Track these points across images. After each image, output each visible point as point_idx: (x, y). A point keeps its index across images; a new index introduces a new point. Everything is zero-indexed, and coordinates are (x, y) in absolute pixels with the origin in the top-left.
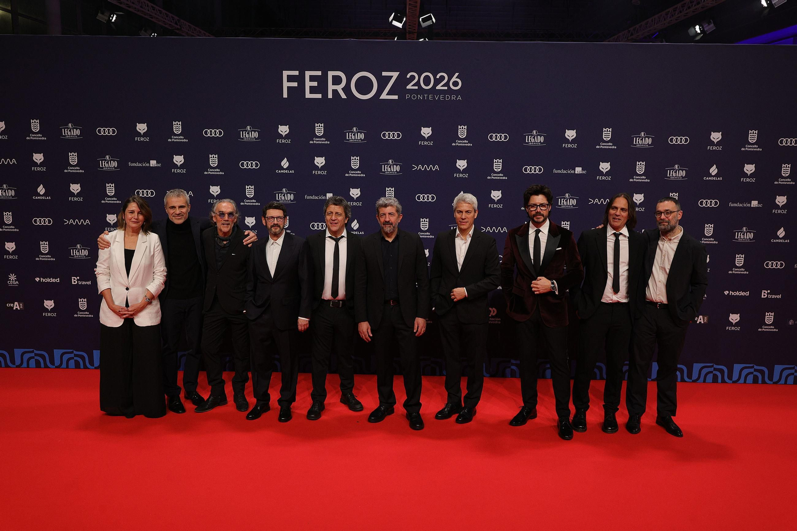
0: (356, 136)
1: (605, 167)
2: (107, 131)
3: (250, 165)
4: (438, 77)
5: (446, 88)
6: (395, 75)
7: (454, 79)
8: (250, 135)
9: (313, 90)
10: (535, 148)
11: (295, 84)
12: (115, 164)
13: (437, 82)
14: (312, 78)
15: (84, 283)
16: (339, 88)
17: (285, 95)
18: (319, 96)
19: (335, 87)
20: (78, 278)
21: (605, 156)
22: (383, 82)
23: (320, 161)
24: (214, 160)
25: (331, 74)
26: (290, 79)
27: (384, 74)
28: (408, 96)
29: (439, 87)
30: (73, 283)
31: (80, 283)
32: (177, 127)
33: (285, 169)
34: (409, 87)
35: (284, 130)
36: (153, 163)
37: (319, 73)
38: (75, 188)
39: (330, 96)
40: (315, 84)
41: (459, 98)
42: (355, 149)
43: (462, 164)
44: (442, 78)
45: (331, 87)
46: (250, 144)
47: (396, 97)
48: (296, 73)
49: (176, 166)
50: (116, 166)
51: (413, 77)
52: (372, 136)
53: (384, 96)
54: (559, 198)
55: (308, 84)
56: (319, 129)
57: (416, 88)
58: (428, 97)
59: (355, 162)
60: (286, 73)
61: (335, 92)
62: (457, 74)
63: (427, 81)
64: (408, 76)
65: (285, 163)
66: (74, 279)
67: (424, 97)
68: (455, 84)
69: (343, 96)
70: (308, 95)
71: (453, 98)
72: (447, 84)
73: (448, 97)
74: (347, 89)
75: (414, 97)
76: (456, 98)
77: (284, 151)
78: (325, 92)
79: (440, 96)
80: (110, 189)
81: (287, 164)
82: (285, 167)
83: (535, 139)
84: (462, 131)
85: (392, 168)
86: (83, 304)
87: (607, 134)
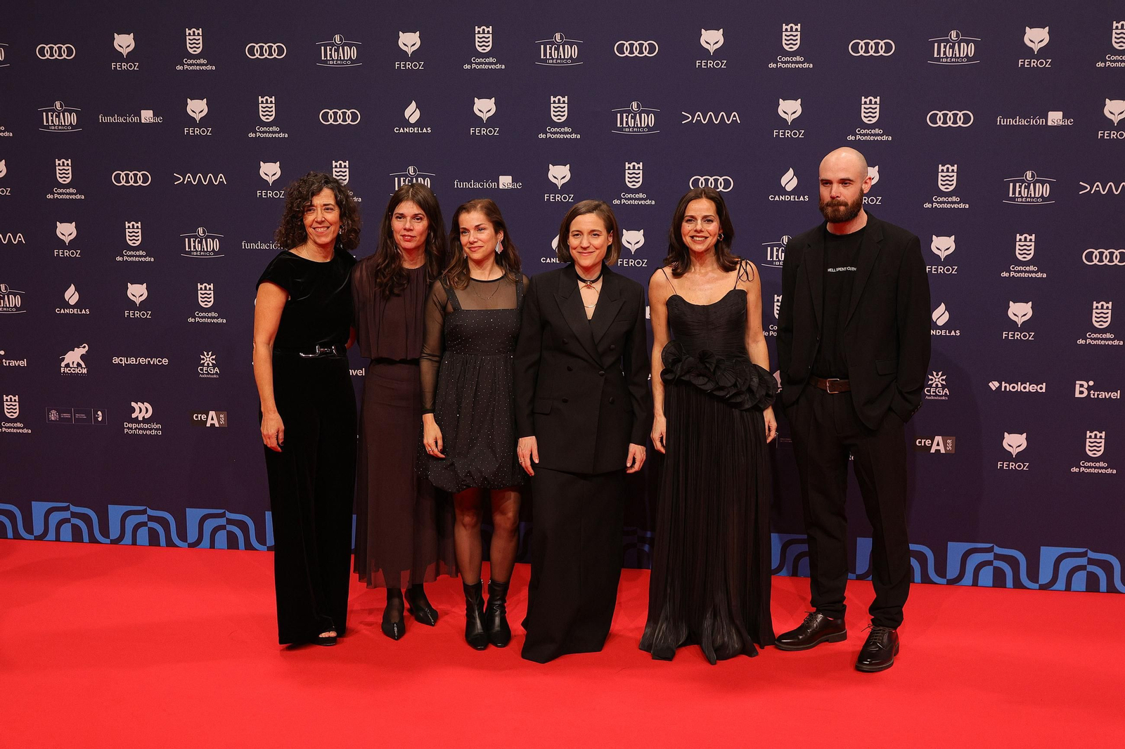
0: (561, 52)
2: (56, 52)
3: (340, 117)
8: (341, 53)
10: (956, 71)
15: (13, 363)
23: (485, 107)
24: (267, 108)
31: (6, 363)
32: (194, 41)
33: (413, 125)
35: (409, 41)
36: (147, 116)
42: (560, 79)
43: (790, 109)
46: (340, 72)
49: (191, 122)
50: (74, 123)
52: (595, 52)
54: (1011, 181)
56: (484, 39)
59: (559, 108)
65: (412, 113)
77: (410, 87)
80: (64, 170)
81: (417, 115)
82: (413, 120)
83: (956, 50)
84: (791, 37)
85: (638, 120)
86: (11, 406)
87: (1121, 34)
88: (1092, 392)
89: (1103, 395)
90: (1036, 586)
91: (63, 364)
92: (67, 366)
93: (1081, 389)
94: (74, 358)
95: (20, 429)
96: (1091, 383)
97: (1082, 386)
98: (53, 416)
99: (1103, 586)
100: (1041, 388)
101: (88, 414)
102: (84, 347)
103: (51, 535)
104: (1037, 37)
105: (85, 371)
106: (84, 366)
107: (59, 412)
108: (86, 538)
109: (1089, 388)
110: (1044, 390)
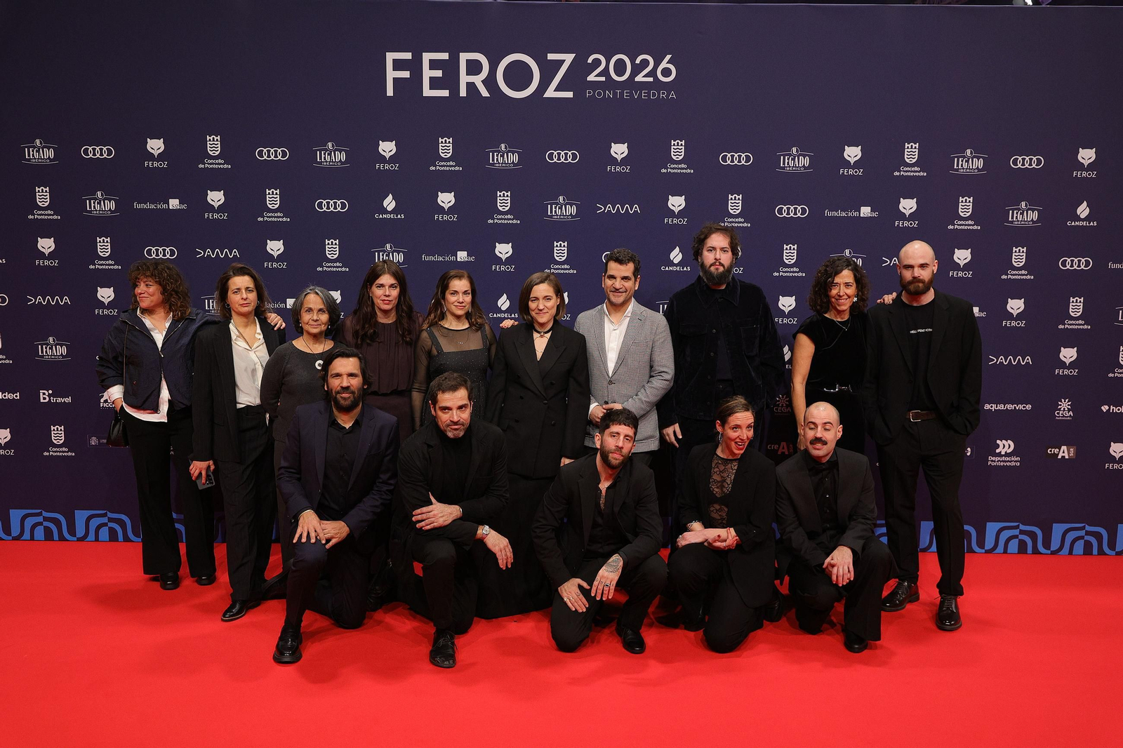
0: (505, 158)
1: (908, 205)
2: (98, 152)
3: (332, 206)
4: (637, 61)
5: (651, 79)
6: (568, 58)
7: (664, 65)
8: (333, 157)
9: (435, 83)
10: (795, 176)
11: (406, 74)
12: (111, 205)
13: (637, 69)
14: (434, 65)
15: (59, 400)
16: (478, 80)
17: (390, 92)
18: (445, 93)
19: (472, 79)
20: (50, 392)
21: (909, 188)
22: (549, 70)
23: (446, 199)
24: (273, 198)
25: (464, 57)
26: (398, 65)
27: (551, 56)
28: (590, 93)
29: (639, 78)
30: (42, 400)
31: (53, 400)
32: (214, 145)
33: (390, 213)
34: (591, 78)
35: (387, 148)
36: (174, 203)
37: (445, 56)
38: (46, 245)
39: (463, 93)
40: (439, 73)
41: (673, 95)
42: (505, 179)
43: (677, 203)
44: (645, 63)
45: (464, 79)
46: (331, 171)
47: (570, 95)
48: (408, 56)
49: (211, 208)
50: (113, 209)
51: (597, 62)
52: (532, 158)
53: (550, 93)
54: (835, 257)
55: (428, 73)
56: (446, 147)
57: (603, 79)
58: (622, 94)
59: (504, 200)
60: (391, 57)
61: (471, 86)
62: (669, 57)
63: (620, 68)
64: (590, 61)
65: (389, 203)
66: (46, 394)
67: (616, 94)
68: (666, 72)
69: (485, 93)
70: (427, 92)
71: (663, 95)
72: (653, 73)
73: (654, 95)
74: (490, 82)
75: (600, 95)
76: (668, 96)
77: (387, 184)
78: (454, 87)
79: (641, 94)
80: (104, 247)
81: (393, 204)
82: (390, 209)
83: (796, 162)
84: (678, 150)
85: (563, 210)
86: (58, 434)
87: (911, 152)
91: (102, 400)
92: (106, 401)
95: (64, 452)
98: (94, 441)
103: (91, 537)
104: (853, 153)
107: (98, 438)
108: (121, 538)
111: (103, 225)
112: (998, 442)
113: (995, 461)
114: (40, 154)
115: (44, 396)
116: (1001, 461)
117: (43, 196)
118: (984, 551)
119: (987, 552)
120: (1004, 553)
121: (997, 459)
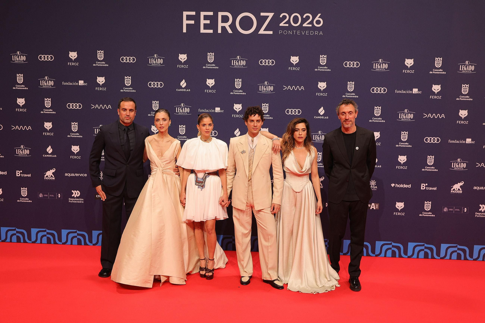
0: (239, 63)
1: (436, 88)
2: (46, 58)
3: (156, 85)
4: (304, 17)
5: (311, 25)
6: (271, 15)
7: (317, 18)
8: (157, 61)
9: (206, 27)
10: (381, 73)
11: (192, 22)
12: (51, 83)
13: (304, 21)
14: (206, 17)
15: (25, 175)
16: (227, 25)
17: (185, 31)
18: (211, 31)
19: (224, 24)
20: (21, 171)
21: (437, 80)
22: (261, 20)
23: (210, 82)
24: (128, 81)
25: (220, 14)
26: (189, 18)
27: (262, 14)
28: (281, 32)
29: (305, 25)
30: (17, 175)
31: (22, 175)
32: (100, 55)
33: (184, 88)
34: (282, 24)
35: (183, 57)
36: (81, 83)
37: (211, 13)
38: (21, 101)
39: (220, 31)
40: (208, 22)
41: (321, 33)
42: (239, 73)
43: (322, 85)
44: (308, 18)
45: (220, 24)
46: (156, 68)
47: (271, 33)
48: (193, 13)
49: (98, 85)
50: (52, 85)
51: (285, 17)
52: (252, 63)
53: (262, 32)
54: (400, 113)
55: (203, 22)
56: (211, 57)
57: (287, 25)
58: (296, 32)
59: (238, 83)
60: (185, 14)
61: (223, 28)
62: (319, 15)
63: (296, 20)
64: (281, 16)
65: (183, 84)
66: (18, 172)
67: (293, 32)
68: (318, 22)
69: (230, 31)
70: (202, 31)
71: (316, 33)
72: (311, 23)
73: (312, 33)
74: (233, 26)
75: (285, 33)
76: (319, 34)
77: (183, 75)
78: (215, 28)
79: (305, 32)
80: (48, 103)
81: (185, 84)
82: (183, 86)
83: (381, 66)
84: (323, 60)
85: (267, 88)
86: (24, 192)
87: (438, 62)
88: (427, 188)
89: (431, 189)
90: (407, 257)
91: (45, 176)
92: (47, 176)
93: (423, 187)
94: (50, 174)
95: (27, 200)
96: (427, 184)
97: (423, 185)
98: (41, 195)
99: (430, 256)
100: (409, 186)
101: (55, 195)
102: (54, 169)
103: (39, 241)
104: (409, 62)
105: (54, 179)
106: (53, 177)
107: (43, 194)
108: (52, 242)
109: (426, 186)
110: (410, 187)
111: (47, 93)
112: (480, 205)
113: (478, 215)
114: (20, 58)
115: (18, 173)
116: (482, 215)
117: (20, 78)
118: (472, 259)
119: (474, 260)
120: (482, 261)
121: (479, 214)
